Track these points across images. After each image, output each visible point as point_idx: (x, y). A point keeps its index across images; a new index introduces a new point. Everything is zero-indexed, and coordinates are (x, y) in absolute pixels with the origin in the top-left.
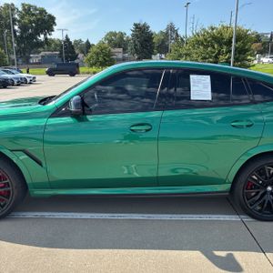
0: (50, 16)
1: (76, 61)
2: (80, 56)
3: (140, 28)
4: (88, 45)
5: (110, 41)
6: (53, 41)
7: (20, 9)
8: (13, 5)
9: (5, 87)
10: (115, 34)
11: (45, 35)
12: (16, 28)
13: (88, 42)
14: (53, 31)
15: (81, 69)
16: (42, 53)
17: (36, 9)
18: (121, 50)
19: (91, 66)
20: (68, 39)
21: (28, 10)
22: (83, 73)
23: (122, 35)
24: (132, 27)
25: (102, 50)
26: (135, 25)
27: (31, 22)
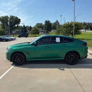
0: (19, 19)
1: (27, 33)
2: (28, 31)
4: (31, 28)
5: (37, 26)
6: (19, 26)
7: (10, 17)
8: (7, 16)
9: (7, 41)
10: (39, 24)
11: (17, 25)
12: (8, 23)
13: (30, 26)
14: (20, 23)
15: (29, 35)
16: (16, 30)
17: (14, 17)
18: (41, 29)
19: (32, 34)
20: (24, 26)
21: (12, 17)
22: (30, 36)
23: (41, 24)
25: (35, 29)
26: (46, 21)
27: (13, 21)
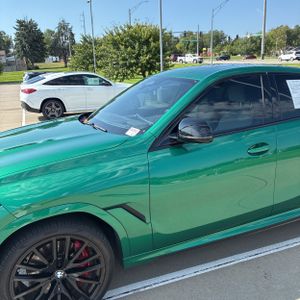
3: (26, 26)
18: (3, 52)
24: (16, 24)
26: (19, 22)
